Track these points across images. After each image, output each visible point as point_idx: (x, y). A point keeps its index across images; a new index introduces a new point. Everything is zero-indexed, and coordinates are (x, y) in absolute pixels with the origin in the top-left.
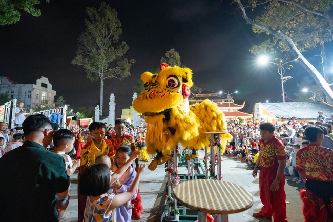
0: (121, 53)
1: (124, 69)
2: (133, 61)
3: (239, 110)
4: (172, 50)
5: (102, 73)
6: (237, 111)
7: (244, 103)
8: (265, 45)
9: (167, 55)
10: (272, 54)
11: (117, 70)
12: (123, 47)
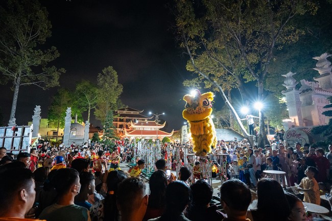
0: (48, 58)
1: (51, 78)
2: (63, 70)
3: (160, 129)
4: (110, 68)
5: (19, 78)
6: (158, 129)
7: (165, 123)
8: (194, 81)
9: (104, 71)
10: (199, 89)
11: (42, 77)
12: (53, 53)
